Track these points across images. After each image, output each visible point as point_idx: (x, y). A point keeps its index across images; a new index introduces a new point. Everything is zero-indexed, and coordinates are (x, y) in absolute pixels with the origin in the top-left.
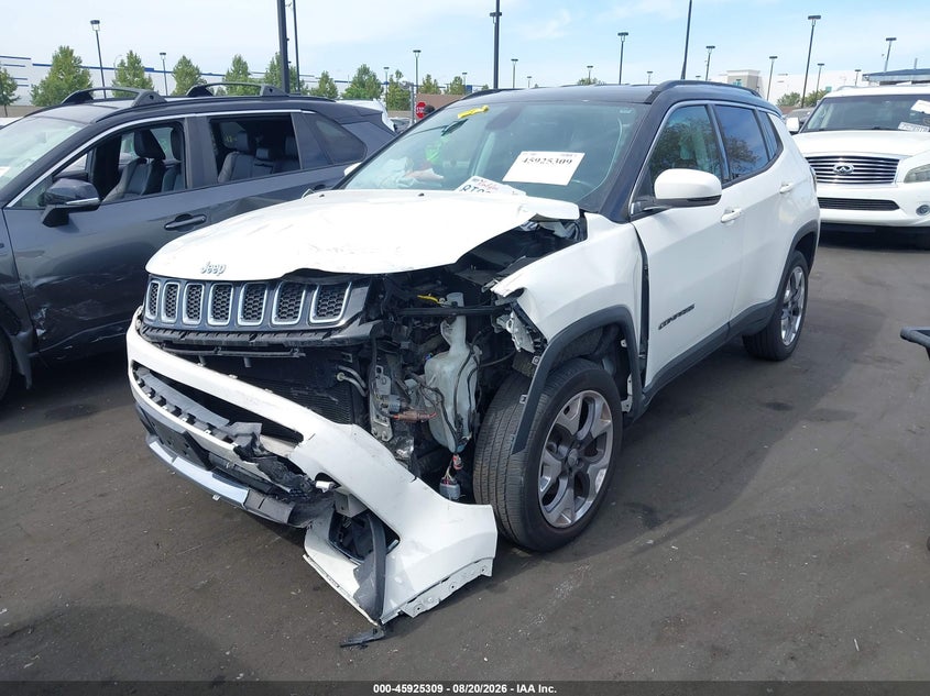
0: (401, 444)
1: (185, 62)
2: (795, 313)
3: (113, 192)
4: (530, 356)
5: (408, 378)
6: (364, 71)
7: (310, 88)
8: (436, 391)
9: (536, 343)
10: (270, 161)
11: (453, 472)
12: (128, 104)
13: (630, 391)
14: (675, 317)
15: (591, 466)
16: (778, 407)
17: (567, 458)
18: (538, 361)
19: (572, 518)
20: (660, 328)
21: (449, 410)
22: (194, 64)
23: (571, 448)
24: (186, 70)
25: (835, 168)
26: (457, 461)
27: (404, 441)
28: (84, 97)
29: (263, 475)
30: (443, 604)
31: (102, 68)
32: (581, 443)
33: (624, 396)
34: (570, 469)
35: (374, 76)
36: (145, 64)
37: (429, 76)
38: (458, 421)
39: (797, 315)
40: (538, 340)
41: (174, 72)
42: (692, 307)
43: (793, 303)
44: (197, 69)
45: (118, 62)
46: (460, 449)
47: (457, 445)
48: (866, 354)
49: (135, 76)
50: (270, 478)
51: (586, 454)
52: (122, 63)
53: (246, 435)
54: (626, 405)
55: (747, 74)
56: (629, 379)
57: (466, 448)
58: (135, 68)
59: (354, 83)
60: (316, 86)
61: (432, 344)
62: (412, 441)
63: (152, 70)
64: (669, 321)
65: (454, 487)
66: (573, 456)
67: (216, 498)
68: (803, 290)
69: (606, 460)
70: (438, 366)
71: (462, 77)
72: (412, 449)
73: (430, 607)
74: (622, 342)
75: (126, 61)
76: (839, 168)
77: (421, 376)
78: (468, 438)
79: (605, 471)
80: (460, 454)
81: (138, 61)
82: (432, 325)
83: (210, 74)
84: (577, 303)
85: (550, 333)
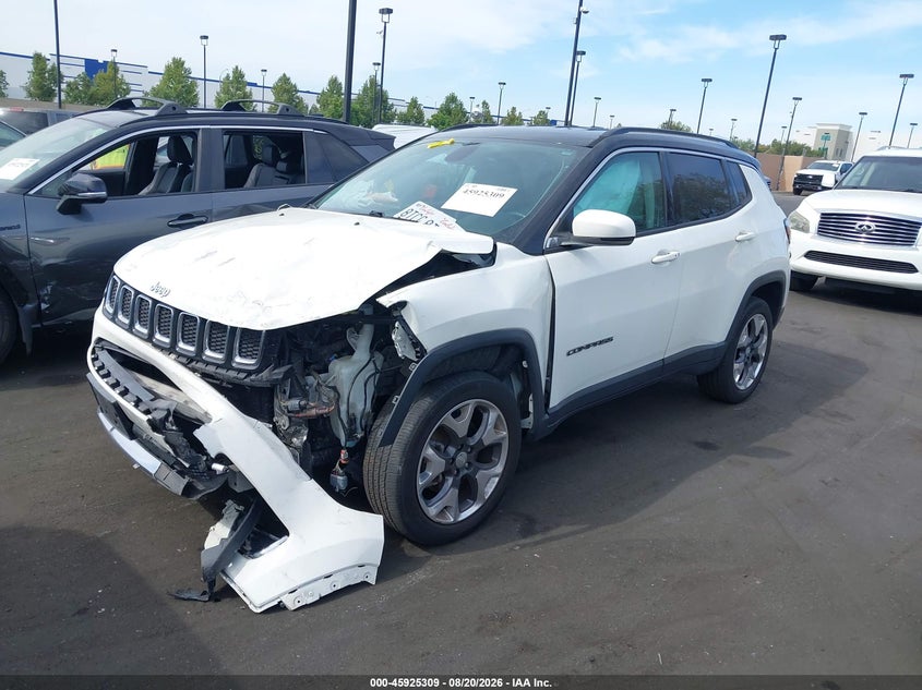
0: (296, 433)
1: (285, 79)
2: (755, 359)
3: (145, 191)
4: (409, 361)
5: (309, 375)
6: (452, 99)
7: (398, 112)
8: (334, 389)
9: (417, 352)
10: (285, 173)
11: (342, 466)
12: (152, 113)
13: (531, 409)
14: (588, 346)
15: (481, 472)
16: (706, 446)
17: (454, 459)
18: (414, 368)
19: (455, 518)
20: (568, 354)
21: (343, 408)
22: (293, 81)
23: (459, 451)
24: (285, 88)
25: (856, 226)
26: (344, 455)
27: (299, 431)
28: (126, 105)
29: (168, 447)
30: (323, 600)
31: (205, 80)
32: (472, 448)
33: (526, 414)
34: (458, 471)
35: (461, 105)
36: (248, 79)
37: (514, 109)
38: (352, 420)
39: (758, 362)
40: (418, 349)
41: (274, 88)
42: (610, 339)
43: (752, 349)
44: (295, 86)
45: (224, 76)
46: (351, 444)
47: (346, 441)
48: (822, 407)
49: (238, 89)
50: (174, 451)
51: (478, 460)
52: (228, 77)
53: (162, 409)
54: (528, 423)
55: (837, 128)
56: (531, 397)
57: (357, 444)
58: (239, 82)
59: (441, 110)
60: (404, 110)
61: (337, 346)
62: (306, 432)
63: (255, 85)
64: (580, 349)
65: (341, 478)
66: (462, 458)
67: (136, 466)
68: (765, 337)
69: (499, 469)
70: (337, 367)
71: (546, 111)
72: (305, 438)
73: (310, 601)
74: (524, 363)
75: (231, 75)
76: (860, 226)
77: (322, 376)
78: (359, 436)
79: (497, 479)
80: (348, 449)
81: (242, 76)
82: (339, 329)
83: (308, 92)
84: (464, 321)
85: (430, 344)
